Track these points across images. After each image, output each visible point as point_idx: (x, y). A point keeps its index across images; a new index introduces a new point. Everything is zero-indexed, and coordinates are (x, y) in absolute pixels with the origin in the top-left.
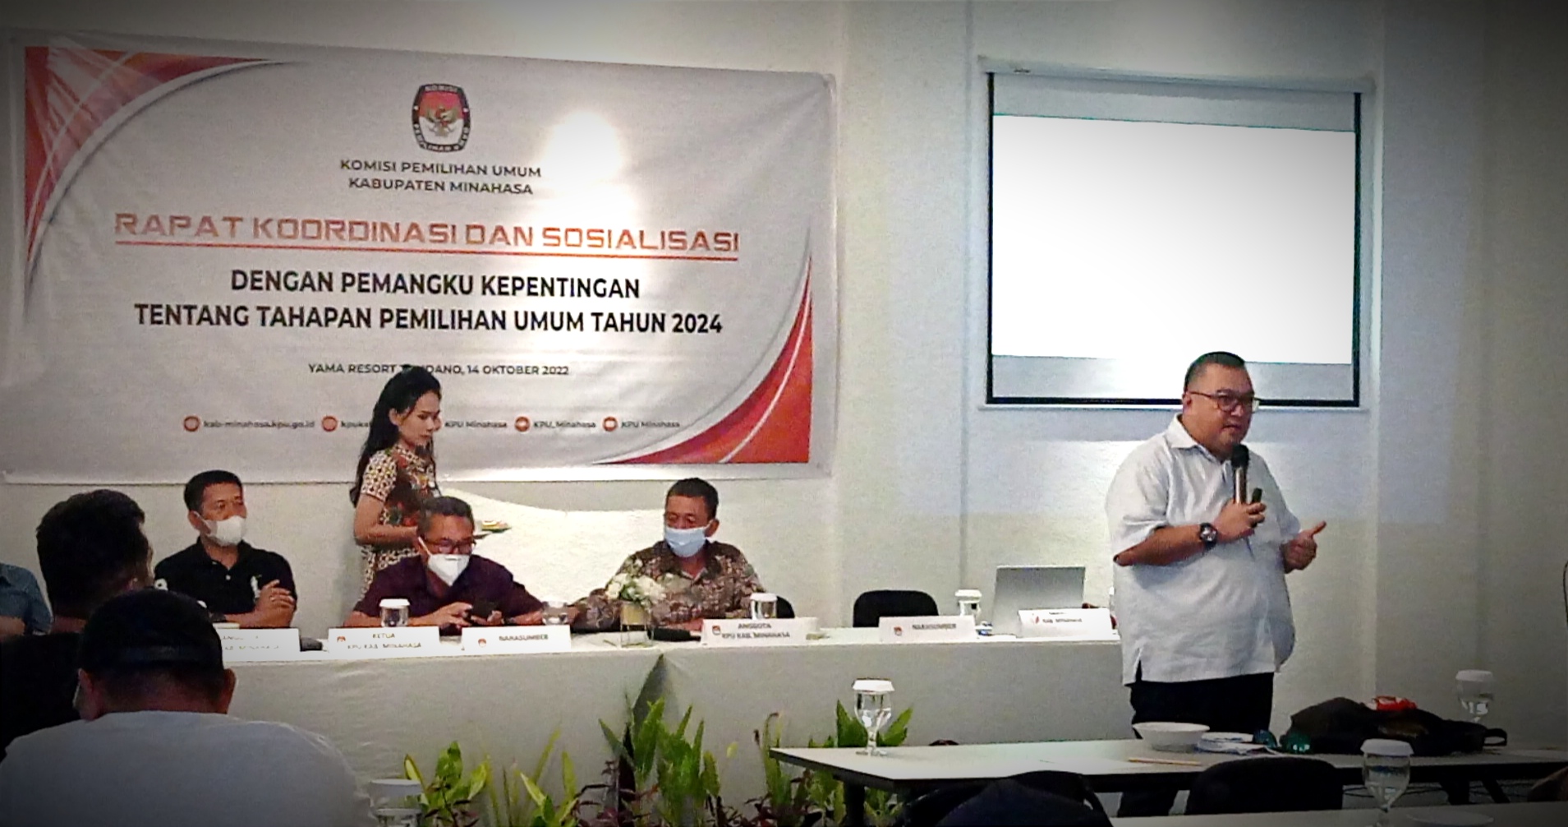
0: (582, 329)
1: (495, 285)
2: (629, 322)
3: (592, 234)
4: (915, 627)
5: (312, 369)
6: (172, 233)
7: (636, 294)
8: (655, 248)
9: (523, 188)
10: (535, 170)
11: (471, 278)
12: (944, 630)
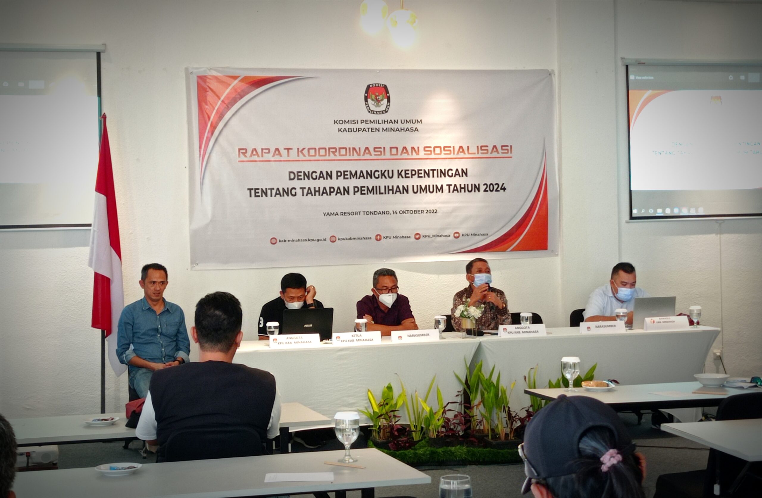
0: (442, 192)
1: (403, 174)
2: (464, 188)
3: (446, 149)
4: (596, 327)
5: (325, 214)
6: (262, 156)
7: (467, 176)
8: (475, 153)
9: (414, 129)
10: (419, 121)
11: (393, 171)
12: (610, 328)
